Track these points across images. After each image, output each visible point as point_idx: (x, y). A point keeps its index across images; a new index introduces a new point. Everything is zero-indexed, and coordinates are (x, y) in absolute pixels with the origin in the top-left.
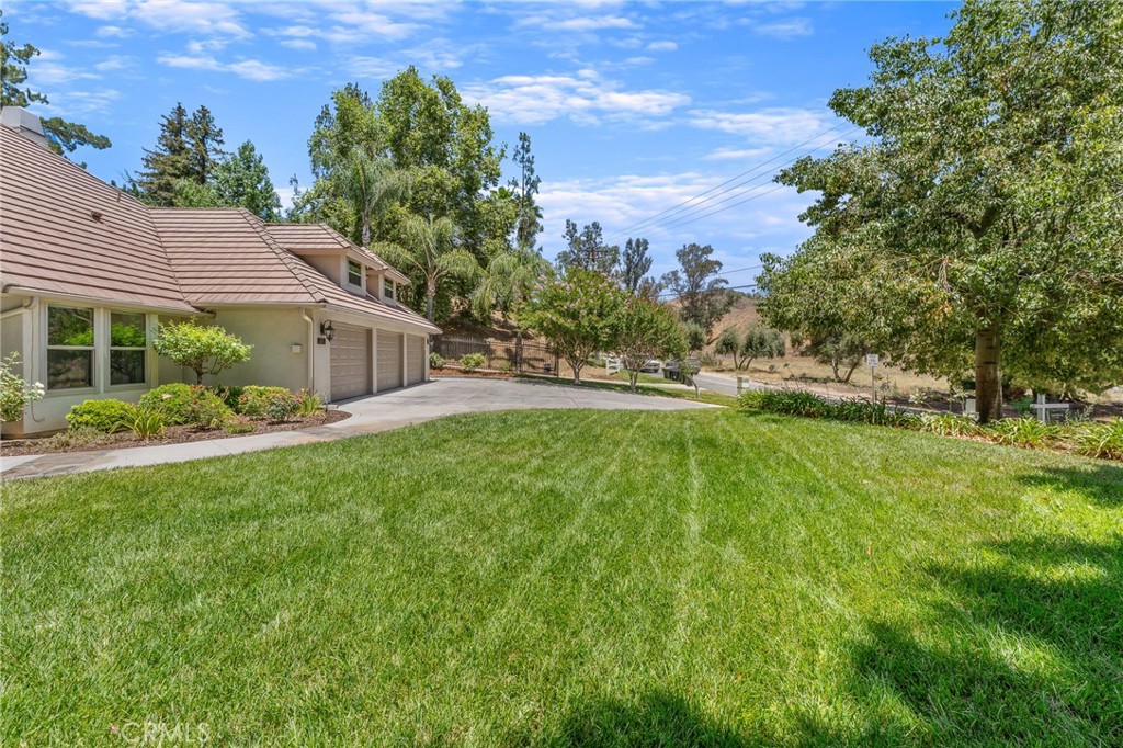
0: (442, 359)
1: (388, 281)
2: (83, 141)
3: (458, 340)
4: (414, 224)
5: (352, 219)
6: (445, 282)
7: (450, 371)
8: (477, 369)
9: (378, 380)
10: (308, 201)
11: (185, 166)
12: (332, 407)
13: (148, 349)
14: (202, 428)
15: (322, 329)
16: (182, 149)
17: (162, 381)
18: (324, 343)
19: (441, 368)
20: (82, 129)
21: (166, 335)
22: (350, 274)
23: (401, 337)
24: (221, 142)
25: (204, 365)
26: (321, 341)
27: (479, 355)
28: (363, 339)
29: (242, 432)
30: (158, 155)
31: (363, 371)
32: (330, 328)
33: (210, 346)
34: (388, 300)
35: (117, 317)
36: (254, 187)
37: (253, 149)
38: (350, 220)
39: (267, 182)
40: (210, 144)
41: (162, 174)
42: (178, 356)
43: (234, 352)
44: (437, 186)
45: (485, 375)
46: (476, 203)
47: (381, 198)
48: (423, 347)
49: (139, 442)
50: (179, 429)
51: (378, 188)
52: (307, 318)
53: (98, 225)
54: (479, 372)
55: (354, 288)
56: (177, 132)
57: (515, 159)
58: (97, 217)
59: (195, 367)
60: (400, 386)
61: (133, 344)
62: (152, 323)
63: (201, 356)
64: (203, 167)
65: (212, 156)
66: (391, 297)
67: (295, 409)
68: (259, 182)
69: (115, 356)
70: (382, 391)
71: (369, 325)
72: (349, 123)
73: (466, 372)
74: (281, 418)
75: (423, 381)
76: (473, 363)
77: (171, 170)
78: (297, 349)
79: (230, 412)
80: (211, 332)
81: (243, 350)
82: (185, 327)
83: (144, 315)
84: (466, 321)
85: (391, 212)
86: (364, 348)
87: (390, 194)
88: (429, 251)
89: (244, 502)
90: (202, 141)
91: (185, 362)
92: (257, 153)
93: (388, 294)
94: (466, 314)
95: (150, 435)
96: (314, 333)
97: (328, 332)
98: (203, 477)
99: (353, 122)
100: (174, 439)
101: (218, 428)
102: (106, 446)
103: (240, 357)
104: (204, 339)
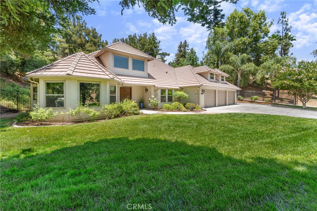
0: (243, 98)
1: (222, 77)
2: (166, 55)
3: (250, 91)
4: (233, 57)
5: (216, 59)
6: (246, 73)
7: (245, 101)
8: (255, 101)
9: (218, 103)
10: (206, 57)
11: (182, 55)
12: (204, 109)
13: (173, 96)
14: (179, 110)
15: (202, 91)
16: (181, 51)
17: (175, 102)
18: (203, 94)
19: (242, 100)
20: (166, 53)
21: (175, 93)
22: (211, 77)
23: (226, 91)
24: (189, 47)
25: (181, 98)
26: (202, 94)
27: (257, 96)
28: (214, 93)
29: (185, 111)
30: (178, 53)
31: (213, 100)
32: (204, 91)
33: (181, 95)
34: (222, 82)
35: (169, 90)
36: (193, 57)
37: (193, 49)
38: (216, 60)
39: (196, 56)
40: (187, 48)
41: (178, 57)
42: (177, 97)
43: (185, 96)
44: (243, 43)
45: (259, 103)
46: (258, 45)
47: (224, 53)
48: (234, 94)
49: (170, 111)
50: (176, 110)
51: (223, 50)
52: (199, 89)
53: (167, 74)
54: (257, 102)
55: (212, 80)
56: (180, 48)
57: (278, 22)
58: (167, 73)
59: (179, 99)
60: (226, 105)
61: (171, 95)
62: (173, 91)
63: (180, 97)
64: (185, 54)
65: (187, 51)
66: (224, 81)
67: (194, 108)
68: (194, 56)
69: (168, 97)
70: (219, 106)
71: (215, 89)
72: (217, 33)
73: (251, 102)
74: (192, 109)
75: (234, 104)
76: (254, 99)
77: (179, 56)
78: (197, 95)
79: (184, 108)
80: (182, 92)
81: (187, 96)
82: (178, 92)
83: (172, 90)
84: (255, 85)
85: (227, 55)
86: (214, 95)
87: (226, 50)
88: (238, 65)
89: (180, 120)
90: (185, 48)
91: (178, 98)
92: (194, 50)
93: (223, 80)
94: (255, 82)
95: (172, 110)
96: (201, 92)
97: (203, 92)
98: (176, 117)
99: (218, 32)
100: (175, 111)
101: (182, 110)
102: (166, 111)
103: (186, 97)
104: (181, 94)
